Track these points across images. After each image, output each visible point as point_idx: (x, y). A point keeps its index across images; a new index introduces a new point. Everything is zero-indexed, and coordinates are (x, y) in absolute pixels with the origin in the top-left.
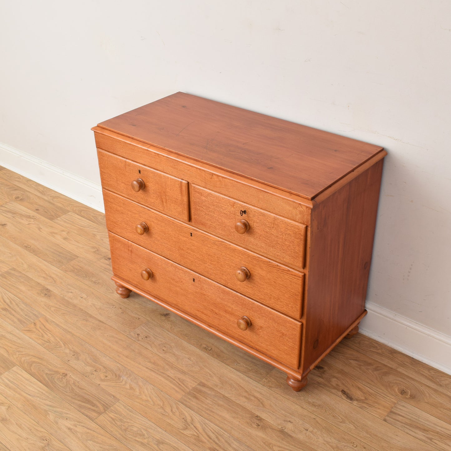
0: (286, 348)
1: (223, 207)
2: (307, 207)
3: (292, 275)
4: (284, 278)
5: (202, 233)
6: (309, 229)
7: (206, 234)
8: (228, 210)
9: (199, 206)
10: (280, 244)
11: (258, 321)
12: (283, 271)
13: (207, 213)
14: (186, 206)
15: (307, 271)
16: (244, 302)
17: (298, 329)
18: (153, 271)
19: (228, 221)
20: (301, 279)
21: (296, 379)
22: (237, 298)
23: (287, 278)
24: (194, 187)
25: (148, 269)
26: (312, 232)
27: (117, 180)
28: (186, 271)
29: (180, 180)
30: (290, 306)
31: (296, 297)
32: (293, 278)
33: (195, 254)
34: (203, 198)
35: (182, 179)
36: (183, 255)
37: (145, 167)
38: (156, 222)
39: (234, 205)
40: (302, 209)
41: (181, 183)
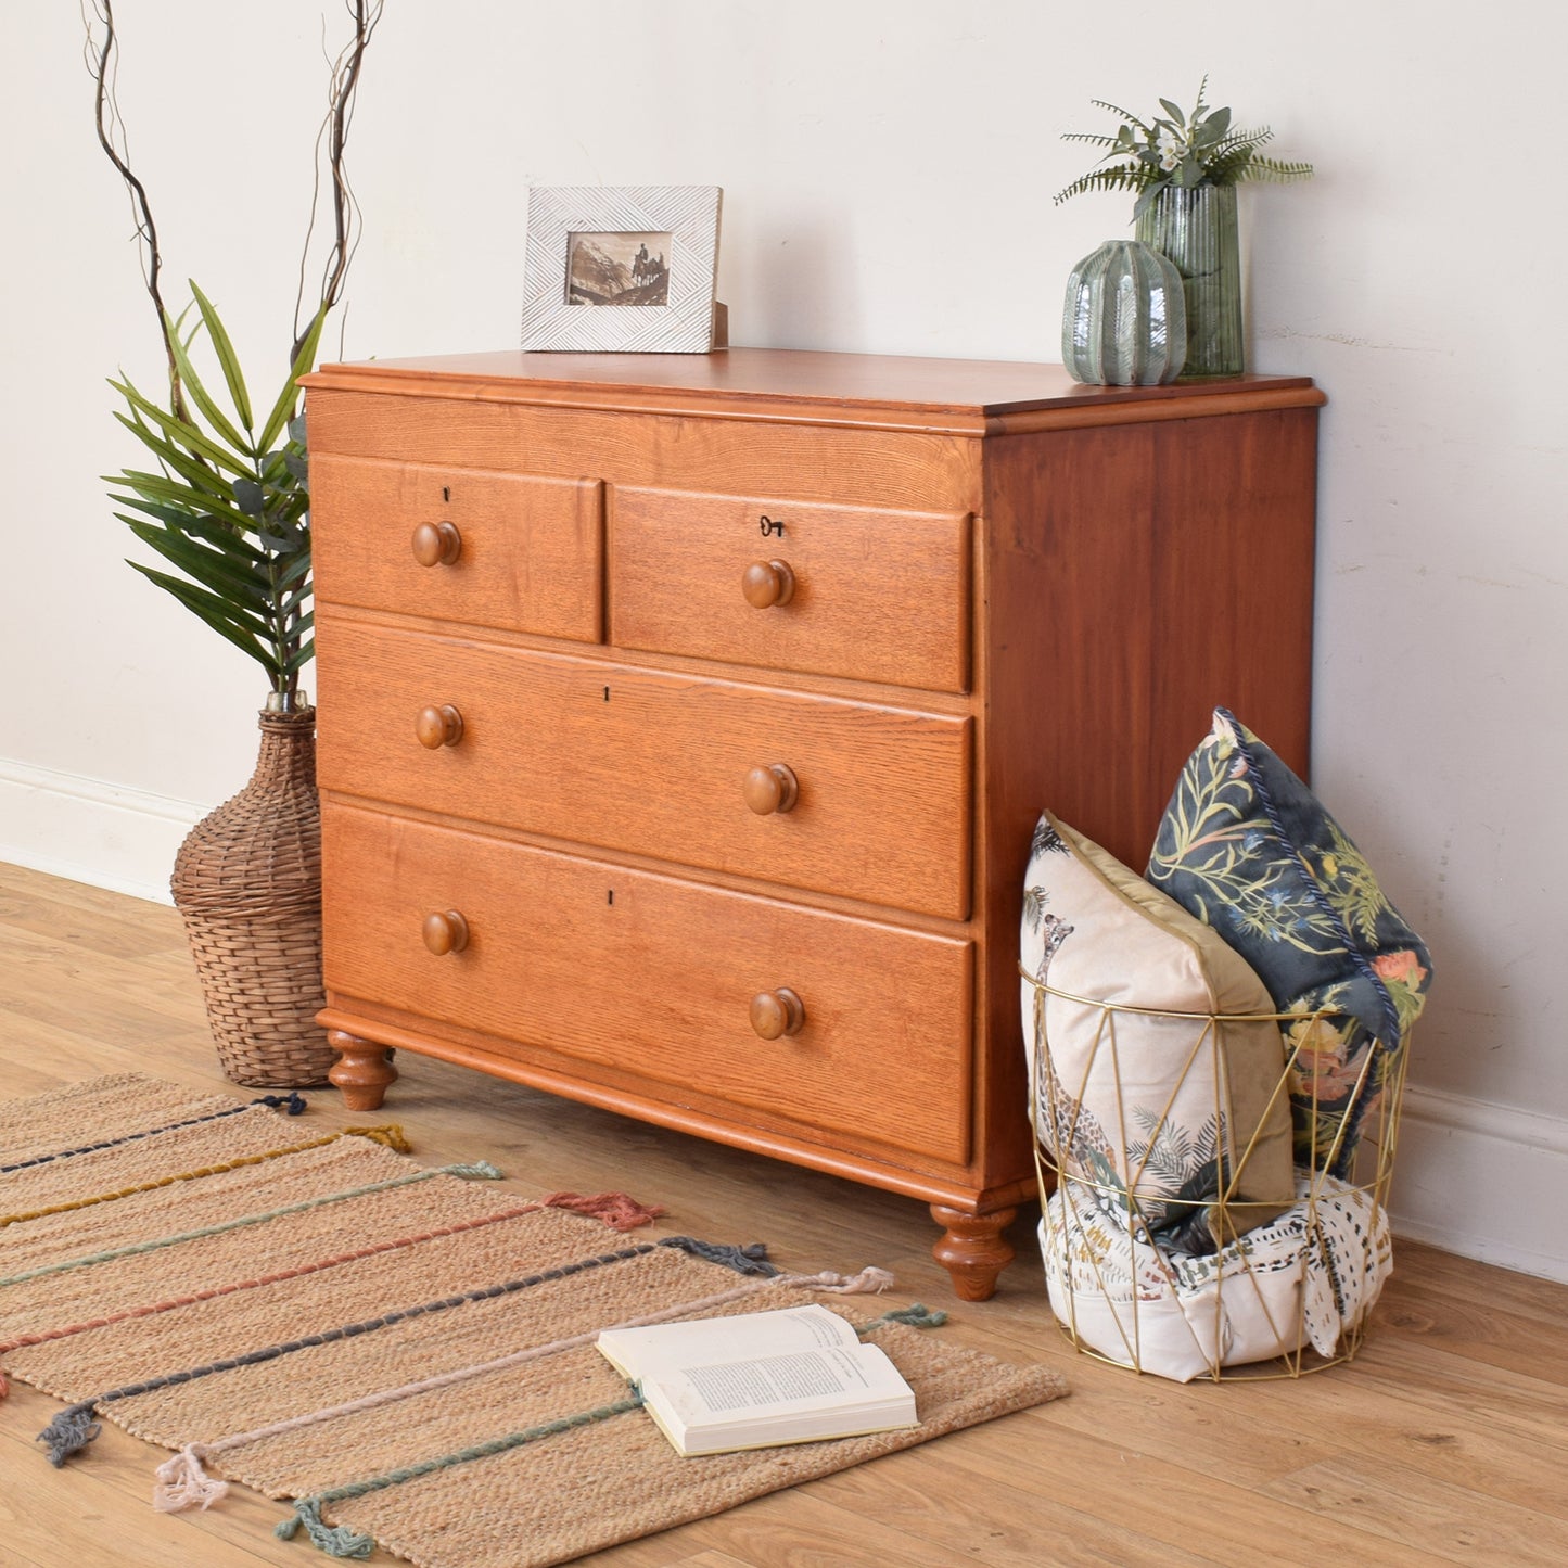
0: (922, 1077)
1: (711, 534)
2: (970, 437)
3: (932, 732)
4: (906, 756)
5: (642, 674)
6: (980, 522)
7: (658, 676)
8: (728, 541)
9: (634, 562)
10: (890, 614)
11: (829, 993)
12: (905, 727)
13: (660, 579)
14: (592, 579)
15: (978, 706)
16: (781, 925)
17: (959, 969)
18: (470, 917)
19: (726, 588)
20: (959, 739)
21: (962, 1209)
22: (756, 918)
23: (918, 752)
24: (621, 492)
25: (454, 914)
26: (991, 542)
27: (369, 558)
28: (586, 869)
29: (575, 483)
30: (928, 870)
31: (947, 823)
32: (935, 746)
33: (618, 774)
34: (649, 523)
35: (583, 478)
36: (576, 796)
37: (464, 472)
38: (489, 686)
39: (745, 516)
40: (956, 453)
41: (580, 489)
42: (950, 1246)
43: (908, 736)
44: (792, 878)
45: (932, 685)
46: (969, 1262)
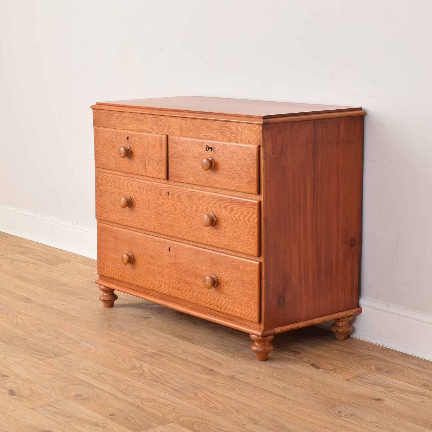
0: (247, 299)
1: (194, 150)
2: (259, 124)
3: (250, 205)
4: (243, 211)
5: (177, 188)
6: (262, 147)
7: (181, 189)
9: (175, 157)
10: (239, 172)
11: (224, 276)
12: (243, 203)
13: (181, 162)
14: (164, 162)
15: (261, 198)
16: (212, 257)
17: (257, 270)
18: (134, 254)
19: (198, 165)
20: (256, 207)
21: (258, 335)
22: (206, 255)
23: (246, 210)
24: (172, 138)
25: (130, 254)
26: (265, 153)
27: (109, 155)
28: (163, 242)
29: (160, 136)
30: (249, 243)
31: (253, 230)
32: (250, 209)
33: (171, 216)
34: (179, 147)
35: (162, 134)
36: (161, 221)
37: (132, 132)
38: (139, 191)
39: (203, 145)
40: (255, 129)
41: (161, 137)
42: (255, 346)
43: (244, 206)
44: (215, 244)
45: (249, 192)
46: (260, 350)
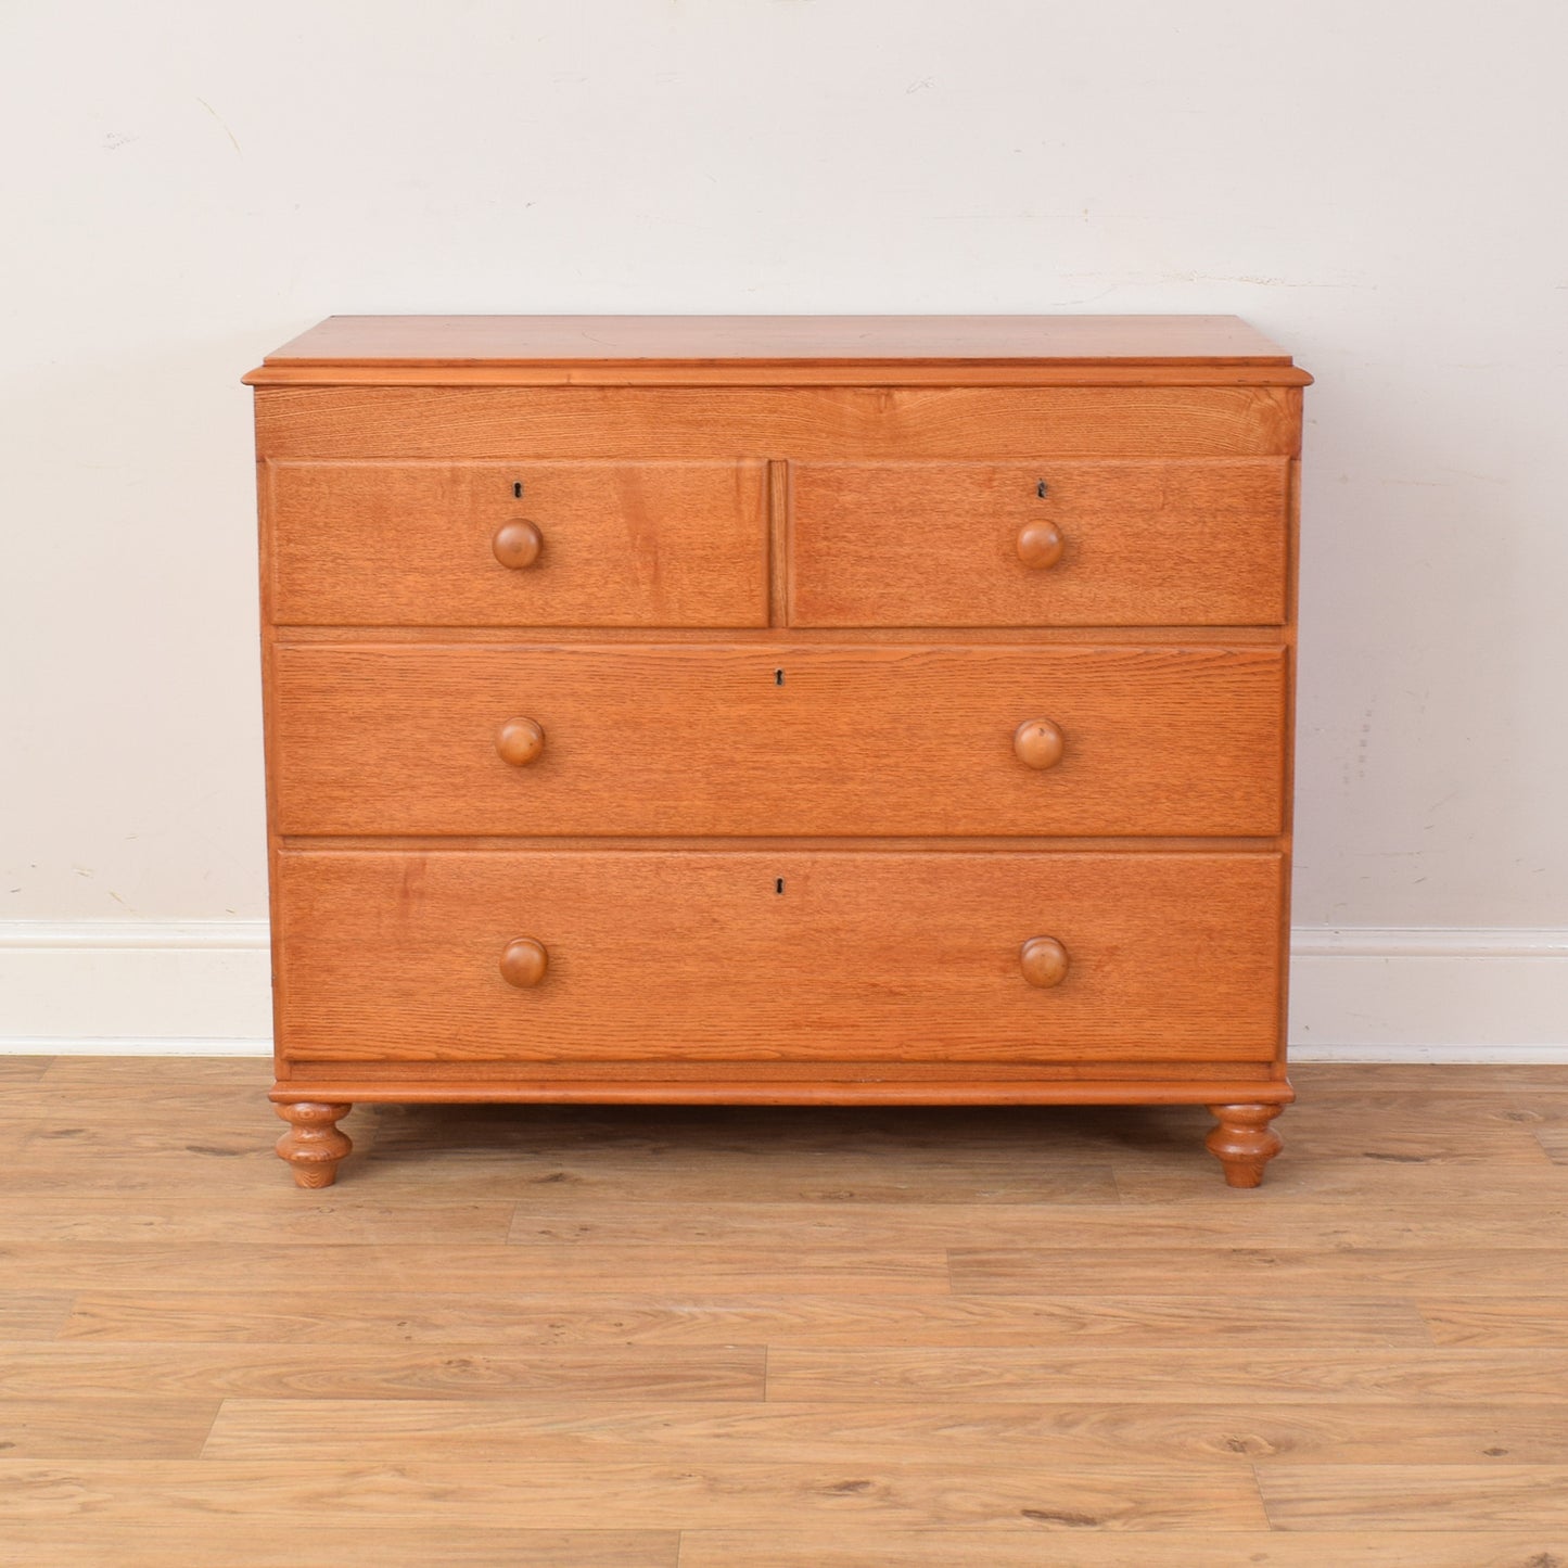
0: (1223, 988)
1: (942, 502)
2: (1289, 388)
3: (1242, 665)
4: (1209, 691)
5: (833, 652)
6: (1298, 464)
8: (967, 507)
10: (1193, 559)
12: (1207, 664)
13: (865, 553)
15: (1291, 635)
16: (1033, 876)
17: (1273, 880)
19: (965, 553)
20: (1277, 667)
22: (998, 874)
23: (1224, 685)
27: (380, 569)
28: (736, 863)
29: (734, 464)
30: (1238, 794)
31: (1262, 747)
32: (1245, 678)
33: (798, 758)
34: (848, 498)
35: (740, 457)
36: (732, 788)
37: (546, 463)
38: (588, 689)
39: (991, 480)
40: (1271, 402)
41: (738, 472)
42: (1236, 1140)
43: (1211, 672)
44: (1054, 828)
45: (1247, 621)
